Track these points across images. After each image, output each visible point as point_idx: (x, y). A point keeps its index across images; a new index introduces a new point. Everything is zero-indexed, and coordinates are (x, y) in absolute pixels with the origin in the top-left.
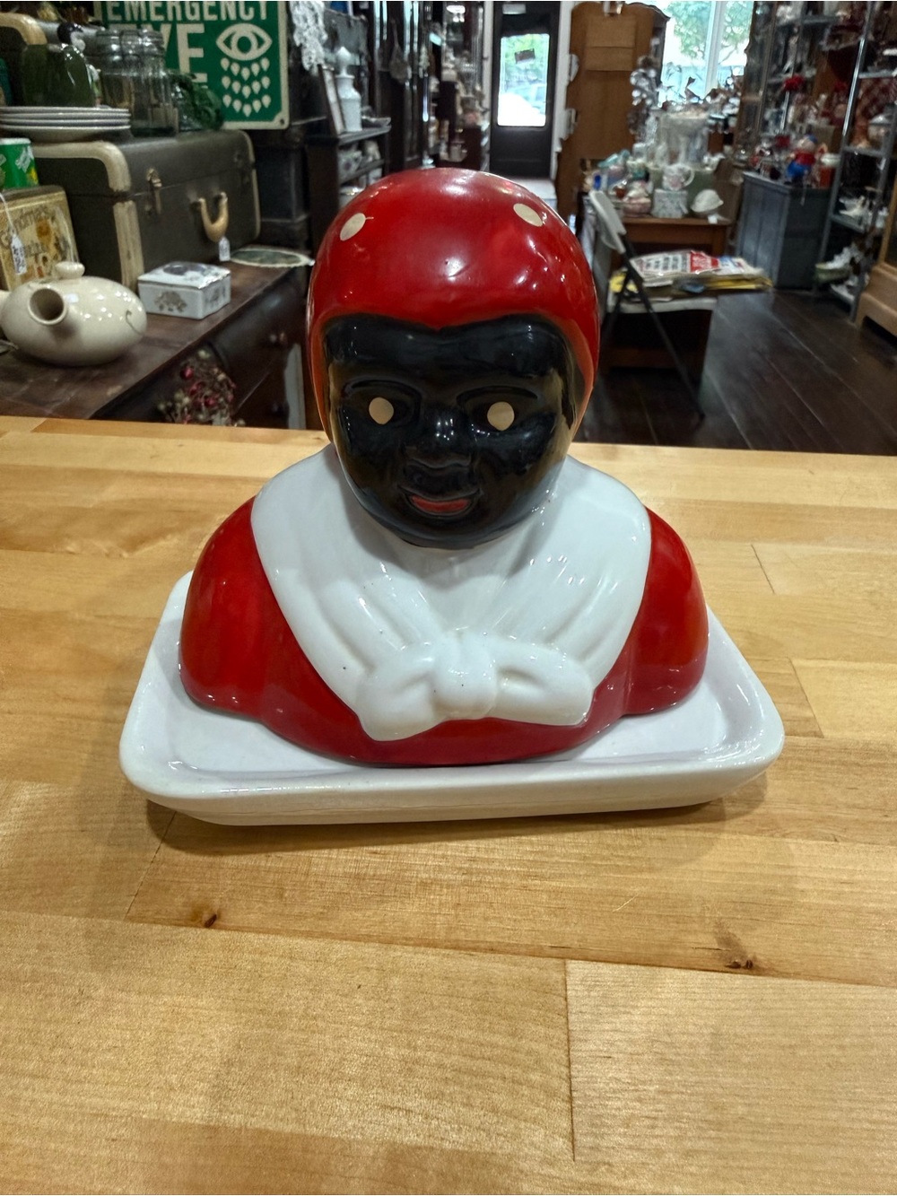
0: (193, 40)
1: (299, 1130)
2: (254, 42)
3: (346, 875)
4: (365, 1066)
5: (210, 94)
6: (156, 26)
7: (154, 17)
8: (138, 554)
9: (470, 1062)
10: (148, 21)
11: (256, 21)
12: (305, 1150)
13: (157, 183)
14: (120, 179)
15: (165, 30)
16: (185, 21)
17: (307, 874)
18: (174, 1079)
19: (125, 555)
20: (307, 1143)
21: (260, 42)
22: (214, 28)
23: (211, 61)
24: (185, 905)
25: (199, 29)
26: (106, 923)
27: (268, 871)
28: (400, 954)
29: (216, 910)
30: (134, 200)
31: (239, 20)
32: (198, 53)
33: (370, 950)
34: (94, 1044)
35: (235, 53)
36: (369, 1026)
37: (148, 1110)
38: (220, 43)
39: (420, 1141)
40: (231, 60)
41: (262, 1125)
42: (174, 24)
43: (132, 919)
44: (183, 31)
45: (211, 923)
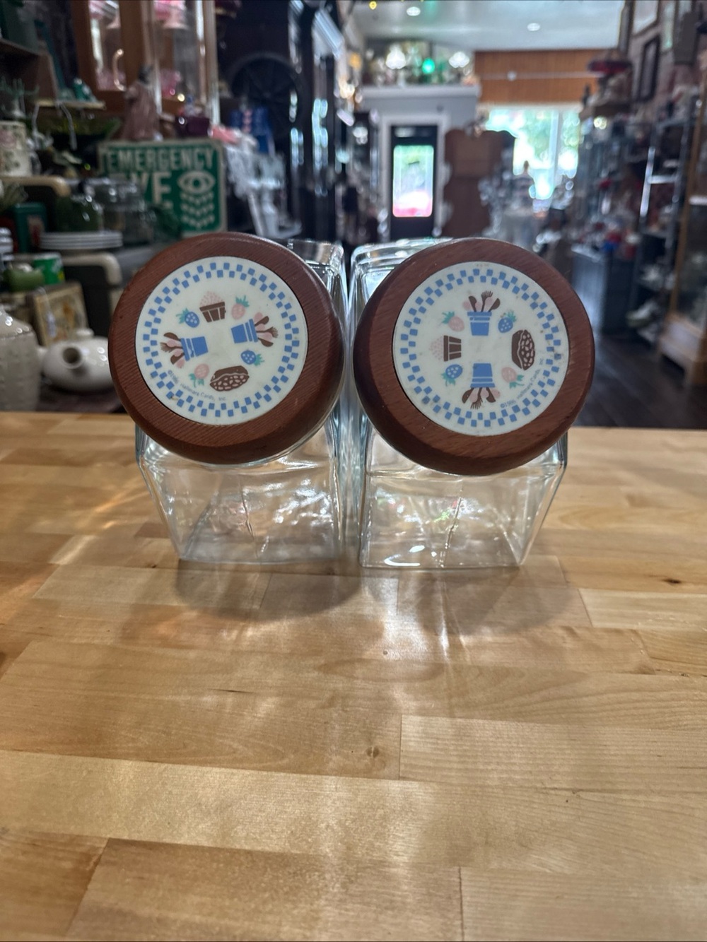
0: (164, 181)
2: (202, 181)
5: (175, 217)
6: (139, 174)
7: (139, 167)
10: (135, 170)
11: (205, 168)
14: (115, 276)
15: (145, 177)
16: (158, 169)
21: (207, 181)
22: (177, 174)
23: (174, 194)
24: (145, 563)
25: (167, 174)
26: (118, 567)
29: (156, 565)
30: (123, 288)
31: (193, 168)
32: (166, 189)
35: (190, 188)
38: (181, 182)
40: (189, 194)
42: (151, 172)
43: (128, 567)
44: (157, 176)
45: (154, 567)
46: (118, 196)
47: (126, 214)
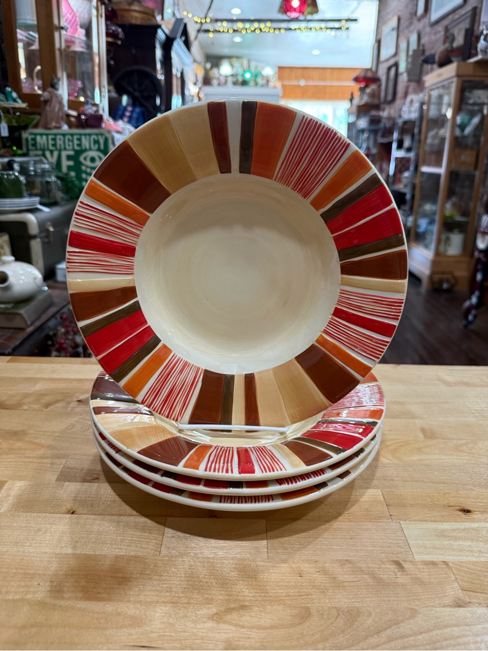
0: (69, 158)
1: (94, 553)
2: (97, 159)
3: (111, 501)
4: (112, 541)
5: (77, 182)
6: (52, 152)
7: (51, 148)
8: (48, 409)
9: (138, 539)
10: (48, 149)
11: (99, 150)
12: (95, 557)
13: (51, 229)
14: (34, 230)
15: (56, 154)
16: (65, 149)
17: (100, 501)
18: (63, 545)
19: (44, 410)
20: (96, 556)
21: (100, 158)
22: (79, 153)
23: (77, 166)
24: (66, 509)
25: (72, 153)
26: (44, 514)
27: (89, 500)
28: (122, 518)
29: (74, 510)
30: (41, 238)
31: (90, 149)
32: (71, 163)
33: (116, 517)
34: (43, 539)
35: (88, 163)
36: (114, 533)
37: (58, 551)
38: (82, 159)
39: (124, 554)
40: (87, 167)
41: (85, 553)
42: (60, 151)
43: (52, 513)
44: (64, 154)
45: (73, 513)
46: (35, 171)
47: (41, 183)
